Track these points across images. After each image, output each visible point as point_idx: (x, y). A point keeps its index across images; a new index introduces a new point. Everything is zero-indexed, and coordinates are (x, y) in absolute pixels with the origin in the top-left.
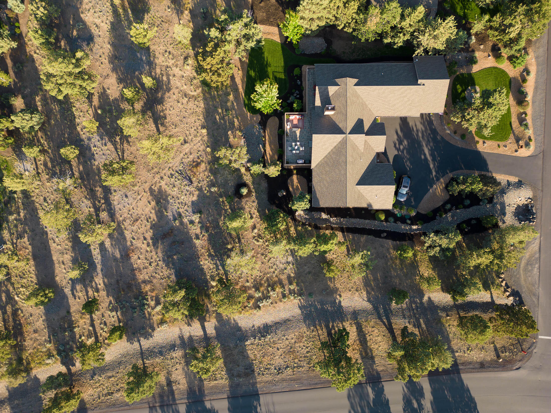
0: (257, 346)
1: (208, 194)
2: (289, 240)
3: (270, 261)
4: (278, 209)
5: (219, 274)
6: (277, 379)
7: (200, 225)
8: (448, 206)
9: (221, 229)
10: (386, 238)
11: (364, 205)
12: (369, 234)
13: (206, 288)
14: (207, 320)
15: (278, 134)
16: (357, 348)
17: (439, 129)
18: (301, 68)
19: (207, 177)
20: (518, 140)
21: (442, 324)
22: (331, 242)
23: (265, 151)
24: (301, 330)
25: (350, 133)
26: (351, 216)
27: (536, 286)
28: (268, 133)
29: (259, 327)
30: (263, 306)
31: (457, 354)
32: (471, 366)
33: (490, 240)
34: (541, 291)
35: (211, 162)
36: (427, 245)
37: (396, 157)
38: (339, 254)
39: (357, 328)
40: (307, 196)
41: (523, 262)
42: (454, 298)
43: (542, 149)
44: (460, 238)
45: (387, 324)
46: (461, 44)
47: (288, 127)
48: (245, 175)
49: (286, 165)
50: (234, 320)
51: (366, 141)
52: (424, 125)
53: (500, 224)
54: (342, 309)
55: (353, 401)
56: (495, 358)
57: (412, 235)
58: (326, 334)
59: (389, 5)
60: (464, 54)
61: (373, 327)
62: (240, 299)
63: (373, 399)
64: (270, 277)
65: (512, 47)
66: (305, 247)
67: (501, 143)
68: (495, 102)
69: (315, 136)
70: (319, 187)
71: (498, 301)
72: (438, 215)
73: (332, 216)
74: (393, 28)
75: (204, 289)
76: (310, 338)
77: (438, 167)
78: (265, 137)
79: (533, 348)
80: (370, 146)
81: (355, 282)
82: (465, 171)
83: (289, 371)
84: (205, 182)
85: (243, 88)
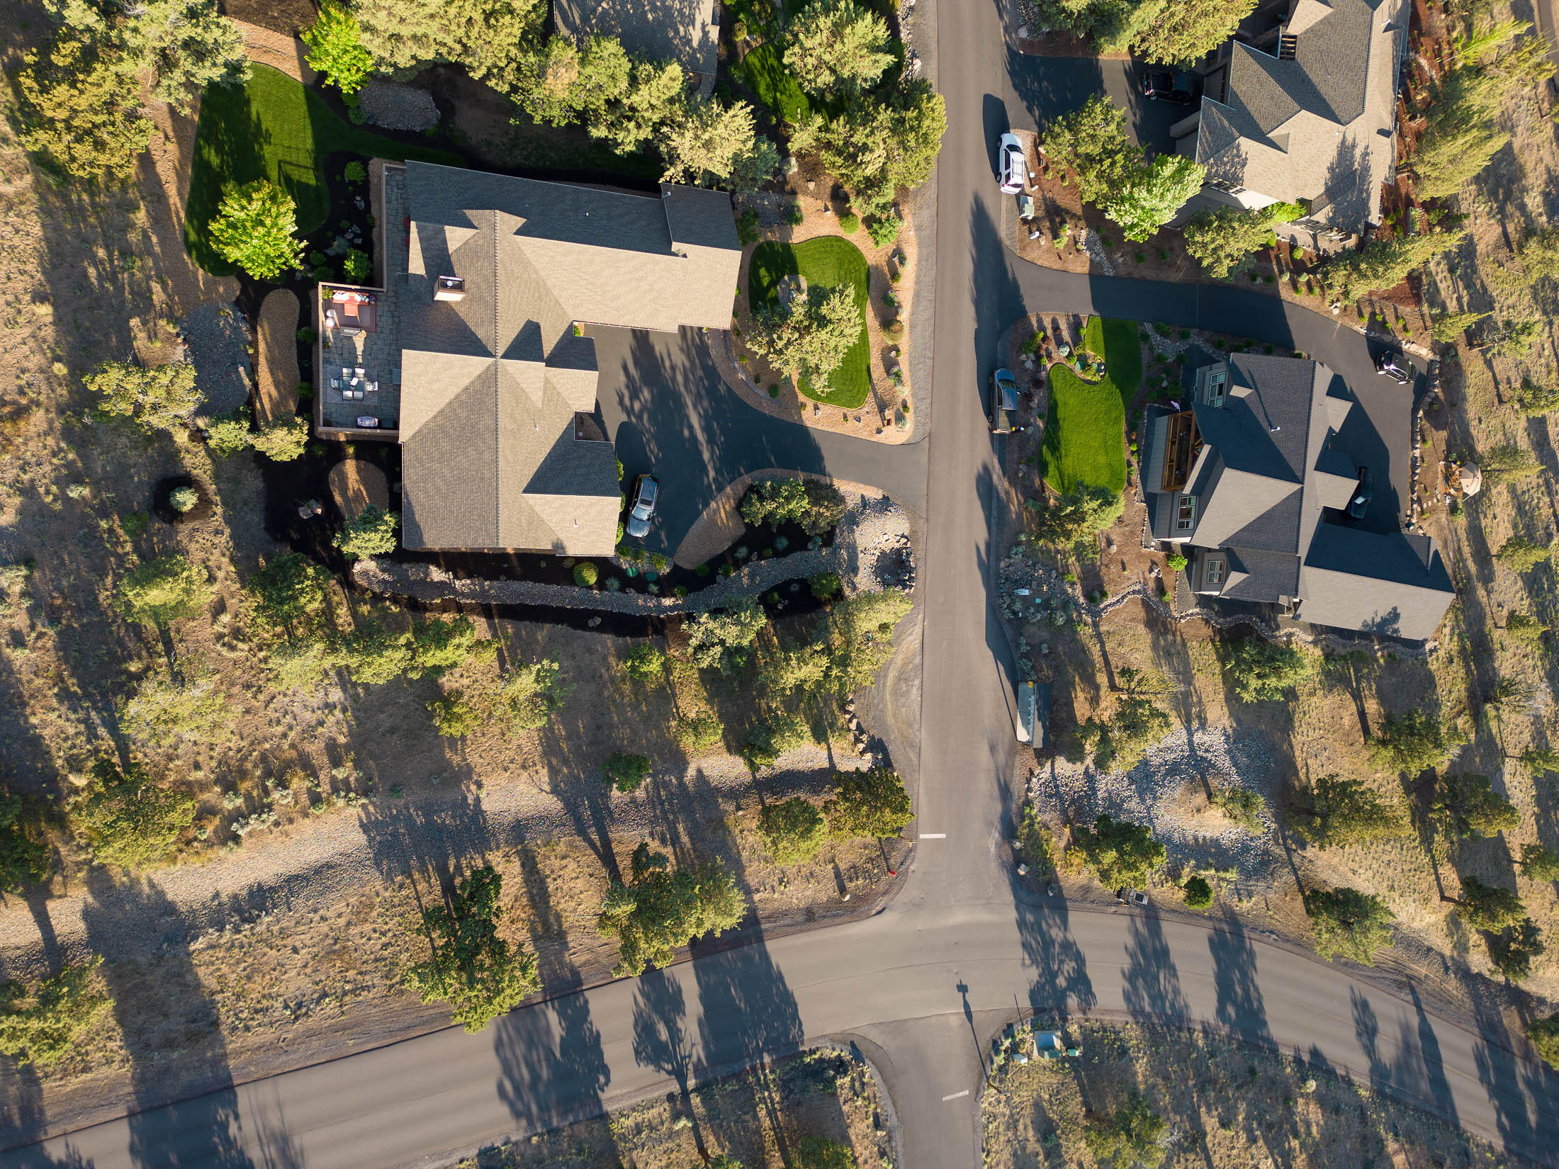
0: (228, 950)
1: (58, 506)
2: (333, 643)
3: (272, 705)
4: (300, 555)
5: (97, 751)
6: (290, 1036)
7: (26, 603)
8: (743, 552)
9: (103, 614)
10: (600, 629)
11: (545, 545)
12: (557, 621)
13: (50, 797)
14: (56, 893)
15: (298, 341)
16: (523, 915)
17: (721, 368)
18: (365, 163)
19: (54, 454)
20: (882, 407)
21: (726, 829)
22: (456, 641)
23: (256, 385)
24: (367, 888)
25: (505, 356)
26: (511, 575)
27: (916, 726)
28: (264, 335)
29: (235, 896)
30: (250, 834)
31: (757, 897)
32: (788, 921)
33: (827, 627)
34: (923, 737)
35: (68, 407)
36: (694, 642)
37: (624, 428)
38: (479, 676)
39: (523, 865)
40: (387, 518)
41: (892, 675)
42: (752, 765)
43: (928, 428)
44: (763, 621)
45: (598, 844)
46: (767, 172)
47: (330, 323)
48: (188, 451)
49: (321, 429)
50: (152, 885)
51: (547, 381)
52: (688, 356)
53: (847, 592)
54: (484, 819)
55: (509, 1054)
56: (837, 894)
57: (661, 621)
58: (438, 890)
59: (599, 45)
60: (775, 197)
61: (564, 858)
62: (174, 817)
63: (562, 1038)
64: (272, 751)
65: (870, 197)
66: (381, 656)
67: (851, 412)
68: (833, 316)
69: (408, 355)
70: (421, 495)
71: (846, 766)
72: (720, 571)
73: (461, 574)
74: (613, 104)
75: (43, 799)
76: (394, 906)
77: (721, 458)
78: (254, 344)
79: (908, 862)
80: (559, 394)
81: (519, 746)
82: (779, 472)
83: (330, 1005)
84: (47, 468)
85: (180, 194)
